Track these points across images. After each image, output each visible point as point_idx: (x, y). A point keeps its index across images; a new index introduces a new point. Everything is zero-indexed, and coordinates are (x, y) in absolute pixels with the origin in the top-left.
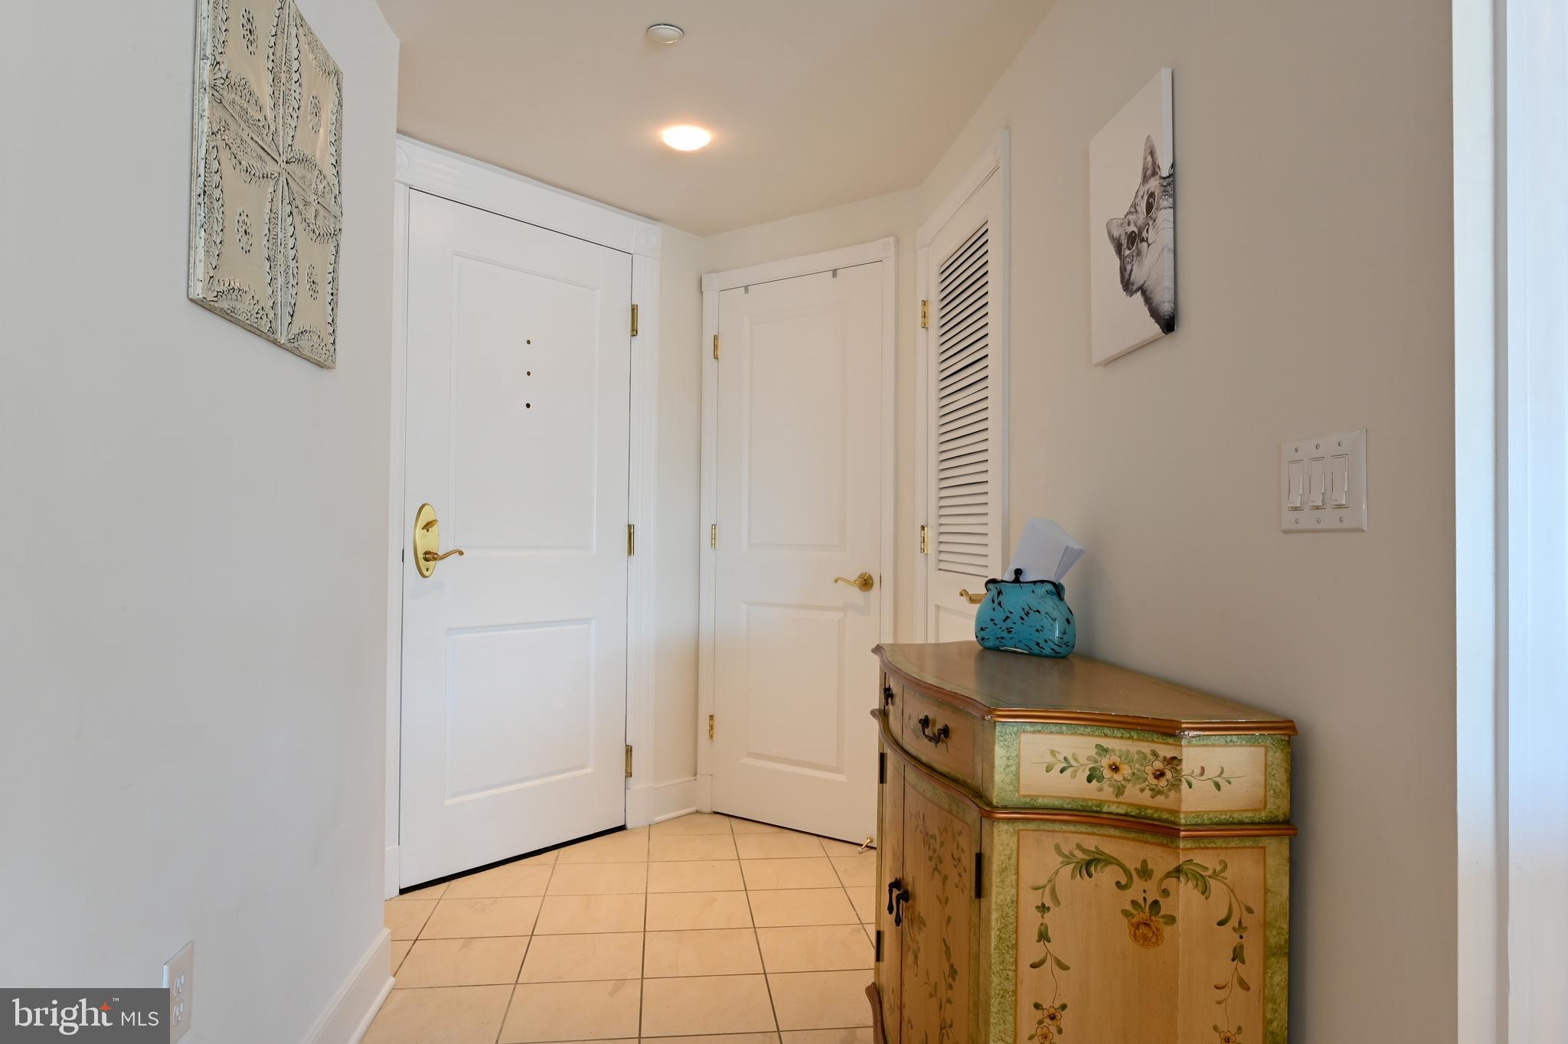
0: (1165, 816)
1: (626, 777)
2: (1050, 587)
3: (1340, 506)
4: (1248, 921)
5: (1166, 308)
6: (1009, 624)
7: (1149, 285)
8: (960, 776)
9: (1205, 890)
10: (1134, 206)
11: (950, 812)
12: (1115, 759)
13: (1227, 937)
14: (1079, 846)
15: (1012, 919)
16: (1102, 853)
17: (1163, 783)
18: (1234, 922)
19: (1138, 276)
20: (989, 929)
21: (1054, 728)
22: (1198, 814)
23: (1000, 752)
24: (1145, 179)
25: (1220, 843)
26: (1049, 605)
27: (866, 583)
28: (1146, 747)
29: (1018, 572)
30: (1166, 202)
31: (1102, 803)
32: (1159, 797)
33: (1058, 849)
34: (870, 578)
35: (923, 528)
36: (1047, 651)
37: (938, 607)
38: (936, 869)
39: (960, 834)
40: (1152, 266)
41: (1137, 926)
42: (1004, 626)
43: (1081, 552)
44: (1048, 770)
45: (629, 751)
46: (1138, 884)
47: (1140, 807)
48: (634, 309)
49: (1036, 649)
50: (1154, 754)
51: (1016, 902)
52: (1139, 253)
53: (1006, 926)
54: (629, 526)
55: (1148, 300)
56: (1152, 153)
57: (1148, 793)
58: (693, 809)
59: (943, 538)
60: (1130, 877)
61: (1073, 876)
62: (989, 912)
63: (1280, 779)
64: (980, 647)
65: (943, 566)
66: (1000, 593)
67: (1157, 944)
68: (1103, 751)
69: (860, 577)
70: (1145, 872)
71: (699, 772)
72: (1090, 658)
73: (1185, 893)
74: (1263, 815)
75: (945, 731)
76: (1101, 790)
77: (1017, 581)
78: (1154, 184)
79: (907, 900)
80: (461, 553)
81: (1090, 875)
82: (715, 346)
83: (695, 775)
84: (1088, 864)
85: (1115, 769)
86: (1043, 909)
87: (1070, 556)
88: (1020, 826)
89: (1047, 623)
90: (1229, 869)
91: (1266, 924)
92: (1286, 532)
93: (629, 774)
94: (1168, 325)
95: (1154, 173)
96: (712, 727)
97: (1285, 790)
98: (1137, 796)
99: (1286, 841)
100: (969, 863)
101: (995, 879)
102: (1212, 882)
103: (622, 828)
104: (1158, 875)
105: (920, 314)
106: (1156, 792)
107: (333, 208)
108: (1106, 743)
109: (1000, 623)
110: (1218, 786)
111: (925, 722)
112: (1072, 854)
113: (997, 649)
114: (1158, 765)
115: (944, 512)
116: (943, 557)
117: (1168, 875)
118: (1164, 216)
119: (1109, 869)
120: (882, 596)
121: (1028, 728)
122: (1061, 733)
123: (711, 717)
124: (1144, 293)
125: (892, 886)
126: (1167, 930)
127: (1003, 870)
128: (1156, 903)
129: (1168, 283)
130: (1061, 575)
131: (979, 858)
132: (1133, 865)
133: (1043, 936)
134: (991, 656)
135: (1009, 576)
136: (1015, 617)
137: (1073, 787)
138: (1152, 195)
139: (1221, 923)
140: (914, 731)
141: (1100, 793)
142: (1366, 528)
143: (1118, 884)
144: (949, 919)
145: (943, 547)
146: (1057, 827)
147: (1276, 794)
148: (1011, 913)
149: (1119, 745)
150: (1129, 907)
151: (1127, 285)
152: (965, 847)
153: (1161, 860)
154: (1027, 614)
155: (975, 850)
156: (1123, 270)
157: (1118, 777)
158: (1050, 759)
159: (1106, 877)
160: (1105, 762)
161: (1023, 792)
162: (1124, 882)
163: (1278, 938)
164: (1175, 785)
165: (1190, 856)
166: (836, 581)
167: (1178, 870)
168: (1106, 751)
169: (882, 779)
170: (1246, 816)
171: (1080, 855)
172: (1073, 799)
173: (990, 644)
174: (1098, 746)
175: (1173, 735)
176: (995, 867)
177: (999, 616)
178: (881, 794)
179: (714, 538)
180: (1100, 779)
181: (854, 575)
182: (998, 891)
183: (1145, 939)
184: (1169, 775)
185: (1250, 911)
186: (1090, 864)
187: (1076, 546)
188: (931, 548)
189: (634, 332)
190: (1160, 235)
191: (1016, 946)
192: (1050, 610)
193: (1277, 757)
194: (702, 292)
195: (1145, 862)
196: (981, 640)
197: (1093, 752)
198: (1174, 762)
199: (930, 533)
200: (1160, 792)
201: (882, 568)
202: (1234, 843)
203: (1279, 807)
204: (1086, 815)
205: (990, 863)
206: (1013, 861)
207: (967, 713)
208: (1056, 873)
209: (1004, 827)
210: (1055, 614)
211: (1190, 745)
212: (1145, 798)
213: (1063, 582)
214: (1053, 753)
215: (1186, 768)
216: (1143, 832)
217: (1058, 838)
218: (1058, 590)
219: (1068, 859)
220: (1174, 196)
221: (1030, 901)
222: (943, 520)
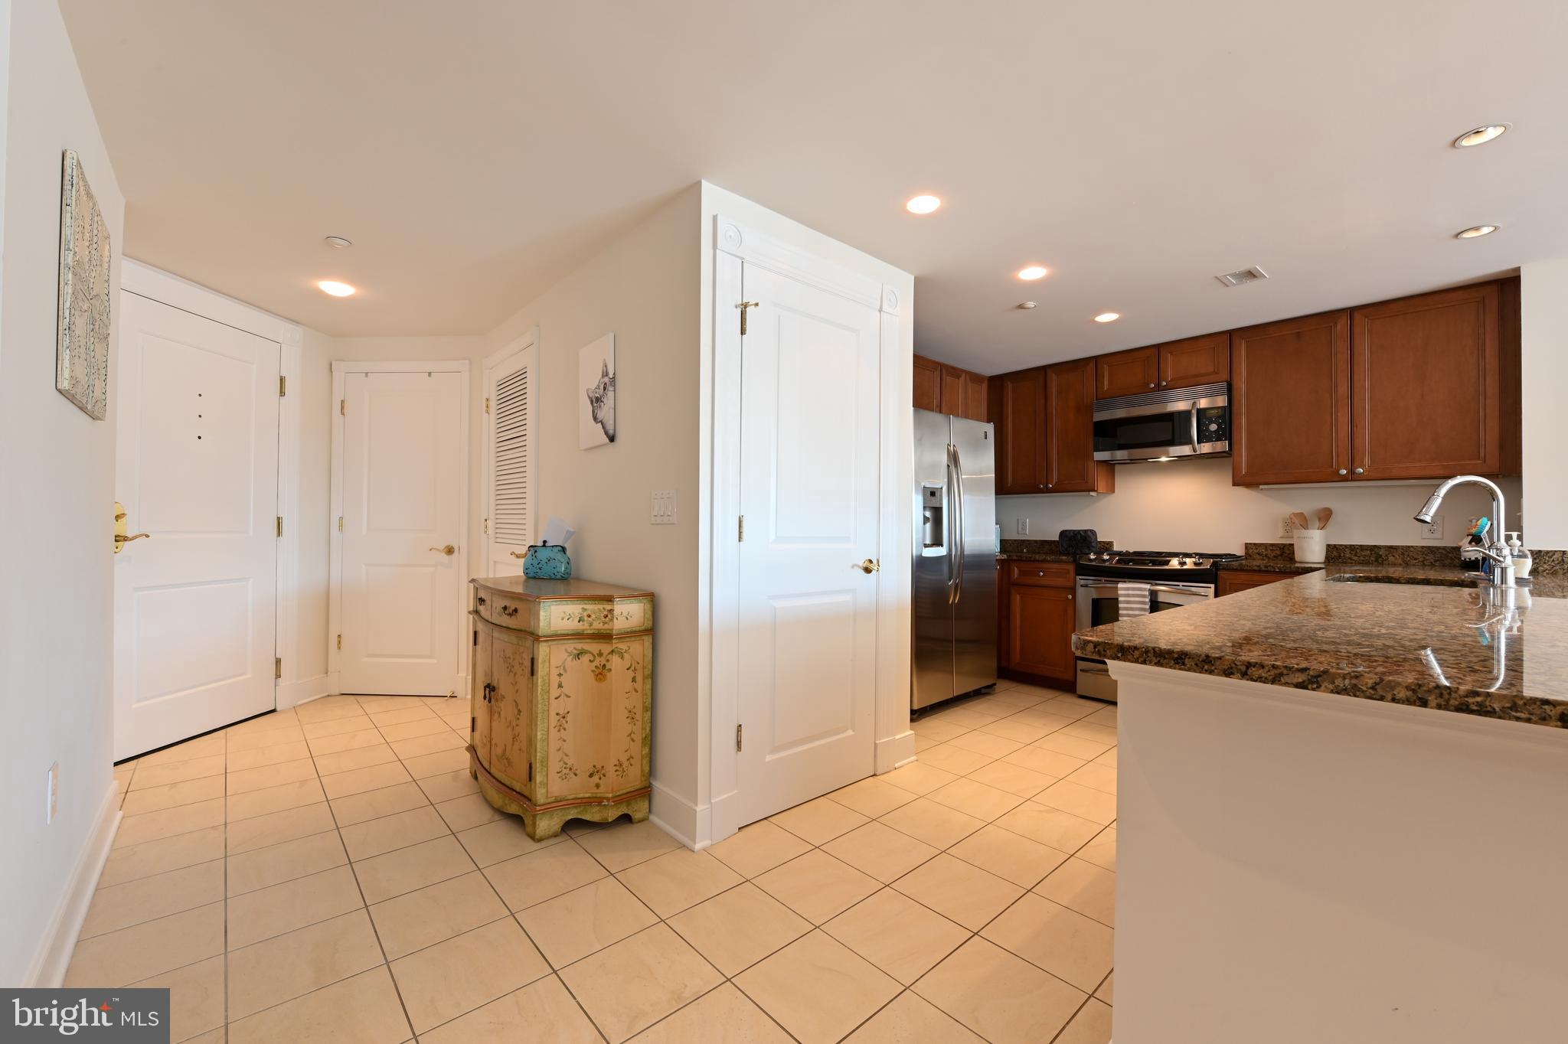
0: (608, 632)
1: (276, 678)
2: (560, 548)
3: (668, 516)
4: (638, 667)
5: (611, 432)
6: (540, 565)
7: (604, 421)
8: (523, 628)
9: (622, 658)
10: (598, 386)
11: (518, 644)
12: (589, 612)
13: (630, 674)
14: (575, 648)
15: (547, 681)
16: (583, 649)
17: (607, 619)
18: (633, 668)
19: (600, 416)
20: (537, 686)
21: (565, 603)
22: (620, 630)
23: (542, 614)
24: (603, 376)
25: (628, 639)
26: (560, 556)
27: (450, 551)
28: (601, 607)
29: (545, 542)
30: (611, 389)
31: (583, 630)
32: (606, 625)
33: (566, 651)
34: (453, 548)
35: (486, 520)
36: (559, 577)
37: (495, 562)
38: (511, 671)
39: (523, 652)
40: (605, 413)
41: (597, 675)
42: (538, 566)
43: (574, 533)
44: (563, 619)
45: (278, 662)
46: (598, 659)
47: (598, 630)
48: (282, 380)
49: (553, 576)
50: (604, 609)
51: (549, 674)
52: (600, 406)
53: (544, 684)
54: (278, 518)
55: (604, 427)
56: (606, 366)
57: (602, 624)
58: (327, 694)
59: (498, 526)
60: (594, 657)
61: (572, 660)
62: (537, 679)
63: (649, 615)
64: (525, 577)
65: (498, 540)
66: (536, 552)
67: (604, 681)
68: (584, 610)
69: (446, 547)
70: (600, 654)
71: (329, 669)
72: (578, 579)
73: (615, 659)
74: (643, 628)
75: (516, 610)
76: (583, 625)
77: (544, 546)
78: (606, 379)
79: (494, 691)
80: (147, 536)
81: (579, 659)
82: (342, 408)
83: (327, 673)
84: (578, 655)
85: (589, 616)
86: (560, 675)
87: (569, 535)
88: (550, 643)
89: (558, 564)
90: (631, 648)
91: (644, 668)
92: (653, 524)
93: (278, 676)
94: (612, 439)
95: (607, 375)
96: (339, 642)
97: (651, 618)
98: (598, 626)
99: (651, 637)
100: (528, 663)
101: (540, 666)
102: (625, 654)
103: (273, 711)
104: (605, 654)
105: (485, 405)
106: (604, 623)
107: (106, 321)
108: (586, 607)
109: (536, 565)
110: (627, 619)
111: (505, 608)
112: (572, 652)
113: (535, 578)
114: (606, 613)
115: (498, 512)
116: (498, 535)
117: (609, 654)
118: (611, 394)
119: (586, 655)
120: (460, 558)
121: (554, 603)
122: (568, 604)
123: (339, 636)
124: (602, 424)
125: (485, 687)
126: (608, 674)
127: (544, 662)
128: (604, 665)
129: (612, 422)
130: (566, 541)
131: (533, 660)
132: (595, 652)
133: (560, 686)
134: (532, 582)
135: (540, 544)
136: (543, 562)
137: (572, 625)
138: (606, 384)
139: (628, 669)
140: (498, 614)
141: (584, 627)
142: (676, 522)
143: (590, 661)
144: (517, 691)
145: (498, 531)
146: (566, 642)
147: (648, 620)
148: (546, 678)
149: (591, 607)
150: (594, 669)
151: (595, 418)
152: (526, 657)
153: (606, 648)
154: (549, 561)
155: (531, 656)
156: (593, 412)
157: (590, 619)
158: (563, 615)
159: (585, 658)
160: (585, 614)
161: (552, 629)
162: (592, 659)
163: (648, 672)
164: (612, 620)
165: (617, 645)
166: (431, 550)
167: (613, 651)
168: (586, 610)
169: (475, 643)
170: (638, 629)
171: (575, 652)
172: (573, 630)
173: (532, 575)
174: (583, 608)
175: (611, 601)
176: (540, 661)
177: (535, 562)
178: (475, 652)
179: (341, 526)
180: (583, 621)
181: (442, 545)
182: (541, 670)
183: (600, 679)
184: (609, 616)
185: (638, 663)
186: (579, 655)
187: (572, 530)
188: (491, 531)
189: (282, 393)
190: (609, 401)
191: (549, 692)
192: (559, 558)
193: (648, 606)
194: (331, 372)
195: (600, 650)
196: (526, 574)
197: (581, 611)
198: (611, 611)
199: (490, 523)
200: (606, 623)
201: (460, 541)
202: (633, 639)
203: (648, 625)
204: (578, 636)
205: (538, 659)
206: (548, 657)
207: (528, 600)
208: (566, 660)
209: (544, 644)
210: (563, 560)
211: (617, 604)
212: (601, 626)
213: (566, 546)
214: (564, 612)
215: (615, 613)
216: (599, 639)
217: (567, 646)
218: (564, 550)
219: (570, 654)
220: (614, 386)
221: (554, 672)
222: (498, 516)
